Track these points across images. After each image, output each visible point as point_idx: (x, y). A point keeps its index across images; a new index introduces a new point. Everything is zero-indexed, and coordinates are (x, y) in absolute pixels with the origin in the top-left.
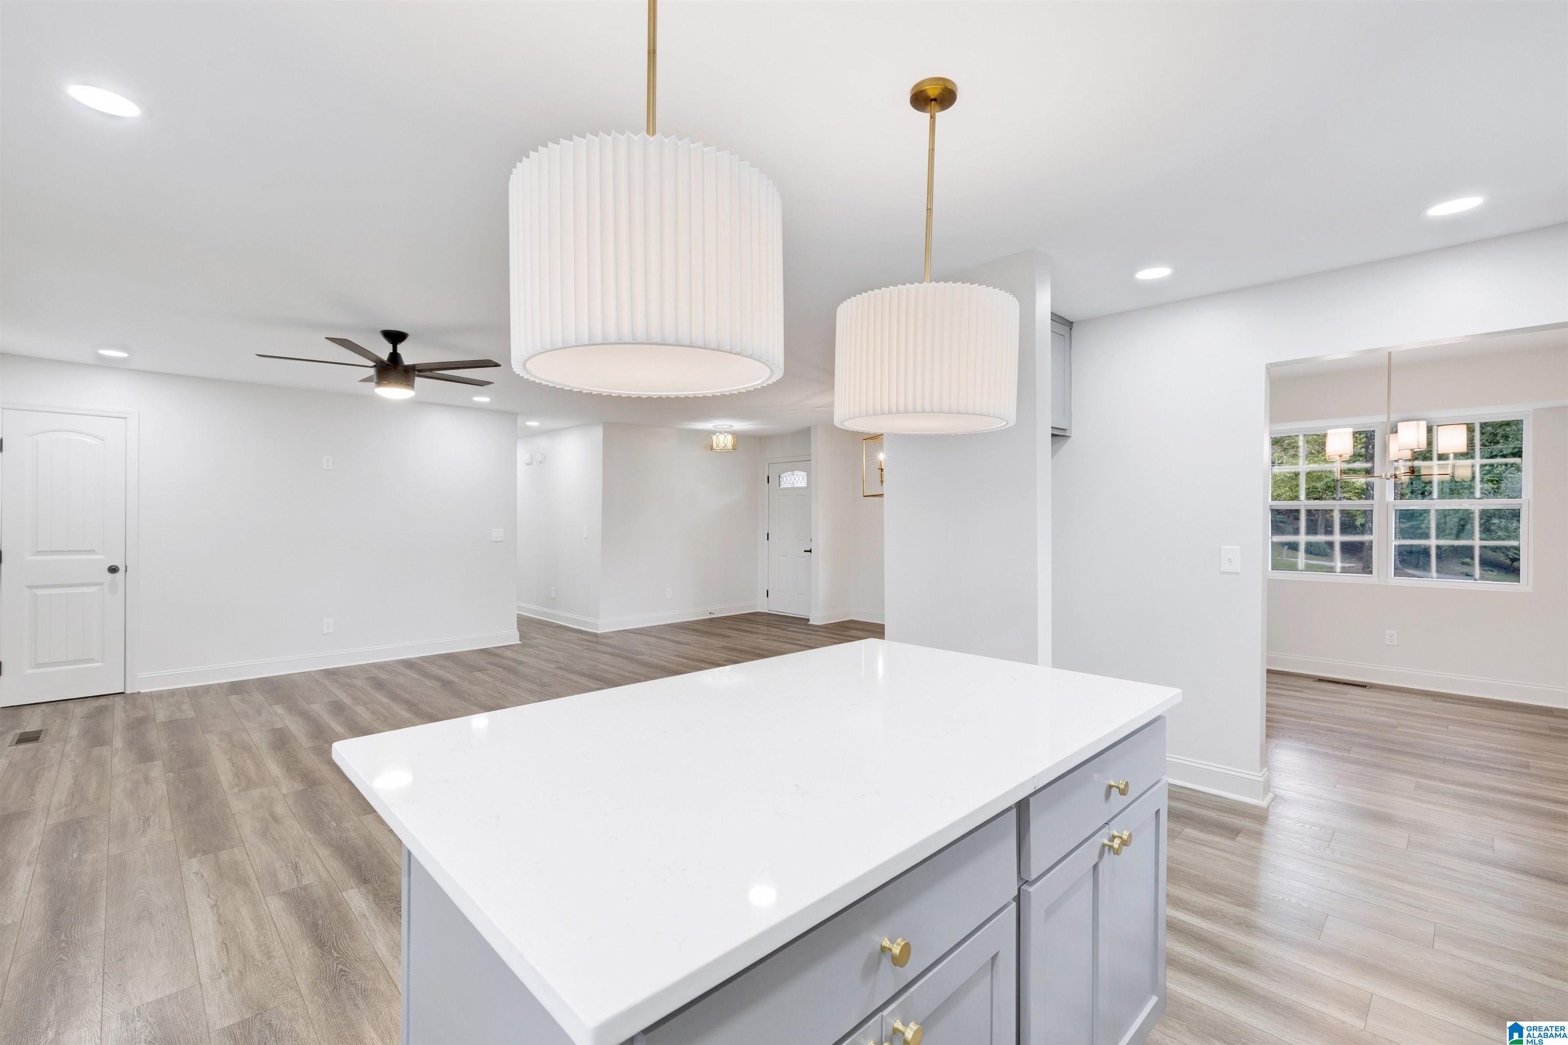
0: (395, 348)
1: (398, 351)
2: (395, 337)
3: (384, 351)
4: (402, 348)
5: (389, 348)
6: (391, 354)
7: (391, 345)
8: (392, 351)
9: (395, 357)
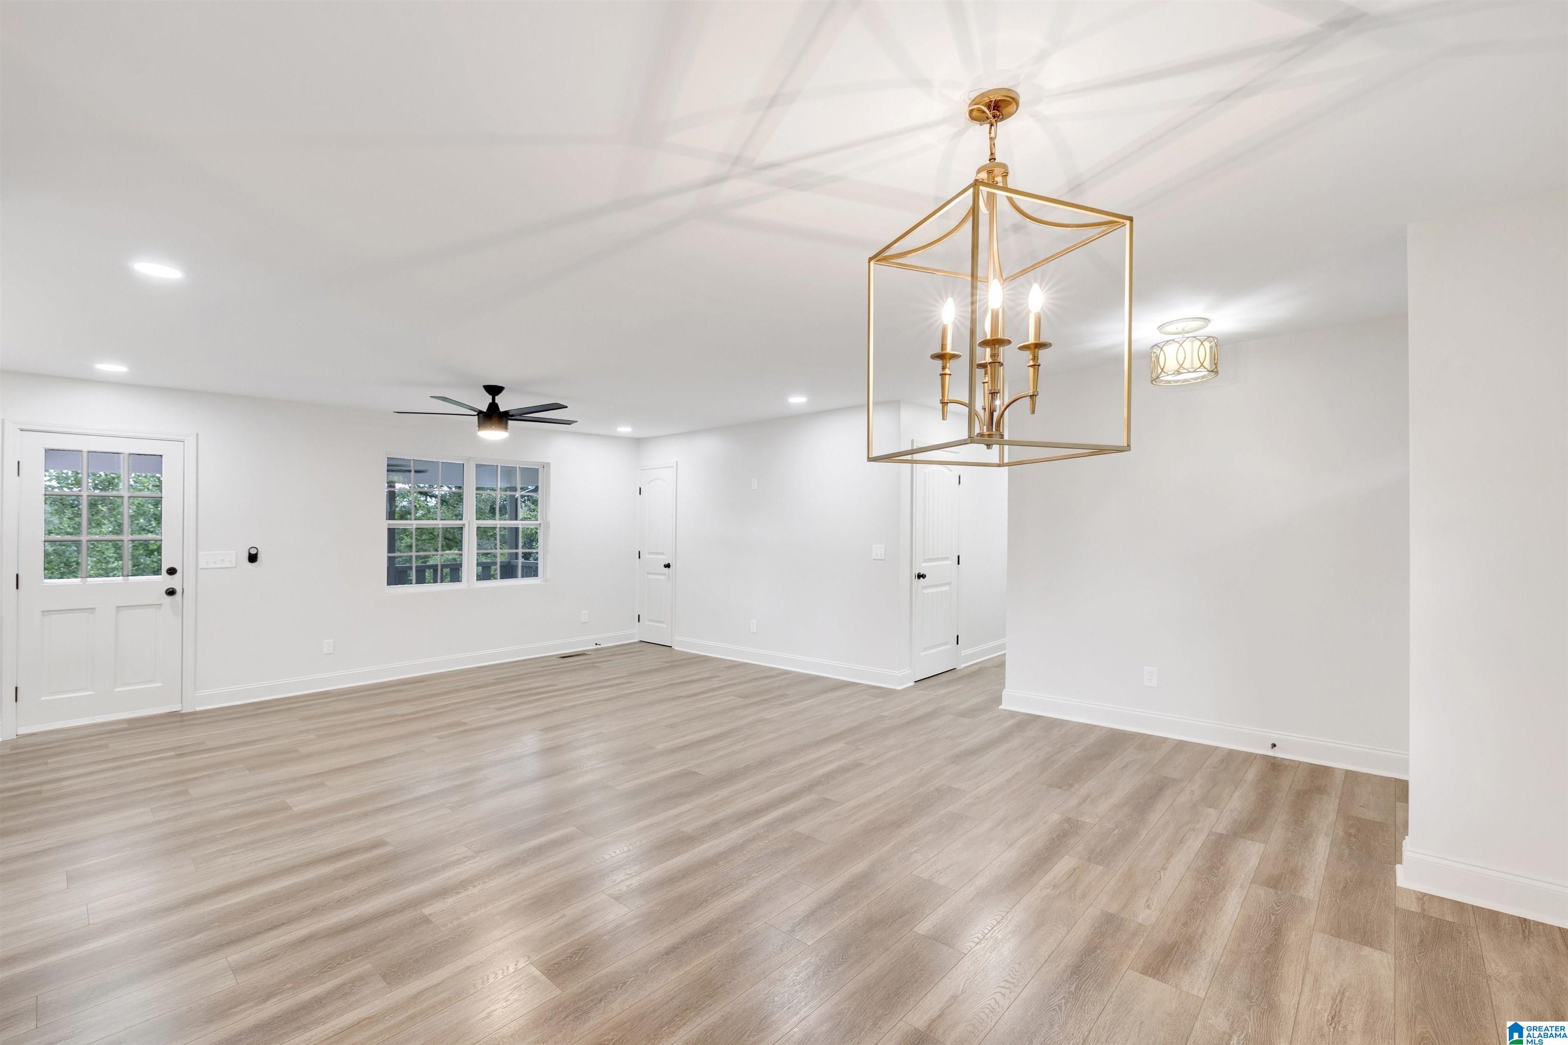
0: (494, 399)
1: (496, 402)
2: (494, 390)
3: (483, 402)
4: (499, 399)
5: (489, 399)
6: (490, 404)
7: (491, 396)
8: (491, 401)
9: (493, 406)
